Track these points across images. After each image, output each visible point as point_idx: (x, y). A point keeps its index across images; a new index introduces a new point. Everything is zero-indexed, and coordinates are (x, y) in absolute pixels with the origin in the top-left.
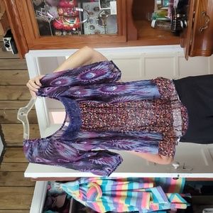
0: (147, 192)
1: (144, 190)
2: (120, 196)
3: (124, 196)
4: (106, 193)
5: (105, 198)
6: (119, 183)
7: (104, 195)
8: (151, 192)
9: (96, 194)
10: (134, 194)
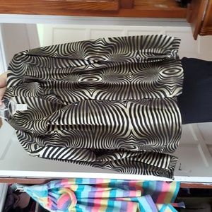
0: (133, 201)
1: (129, 199)
2: (99, 206)
3: (104, 206)
4: (82, 200)
5: (81, 207)
6: (99, 189)
7: (79, 203)
8: (137, 202)
9: (69, 202)
10: (117, 204)
